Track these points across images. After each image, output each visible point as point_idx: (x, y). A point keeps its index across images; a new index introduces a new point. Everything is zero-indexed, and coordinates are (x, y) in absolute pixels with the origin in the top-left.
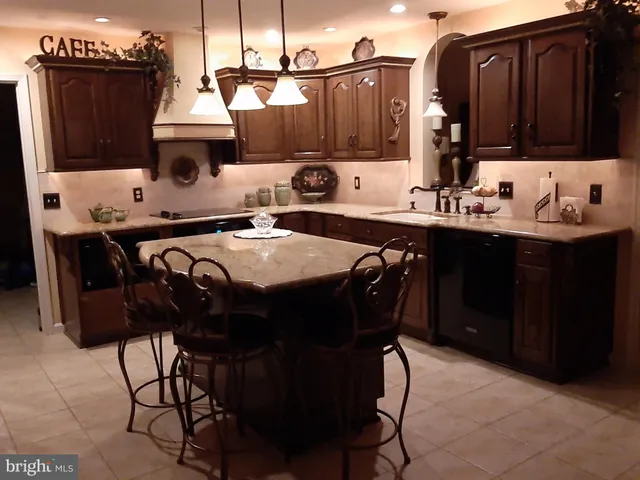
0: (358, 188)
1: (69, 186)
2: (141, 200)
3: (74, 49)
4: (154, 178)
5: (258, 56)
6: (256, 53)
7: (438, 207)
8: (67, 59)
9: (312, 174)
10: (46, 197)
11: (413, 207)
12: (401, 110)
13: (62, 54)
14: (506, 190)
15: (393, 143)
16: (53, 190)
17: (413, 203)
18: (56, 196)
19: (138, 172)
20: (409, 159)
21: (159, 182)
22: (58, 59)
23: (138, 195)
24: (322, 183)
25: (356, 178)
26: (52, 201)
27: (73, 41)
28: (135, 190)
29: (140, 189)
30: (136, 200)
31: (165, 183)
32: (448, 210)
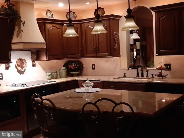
0: (94, 69)
2: (2, 79)
4: (8, 68)
5: (52, 13)
6: (51, 12)
7: (138, 75)
9: (72, 64)
11: (125, 76)
12: (117, 37)
14: (168, 67)
15: (115, 49)
17: (125, 74)
20: (120, 56)
23: (1, 77)
24: (76, 67)
25: (93, 65)
29: (2, 74)
32: (142, 76)
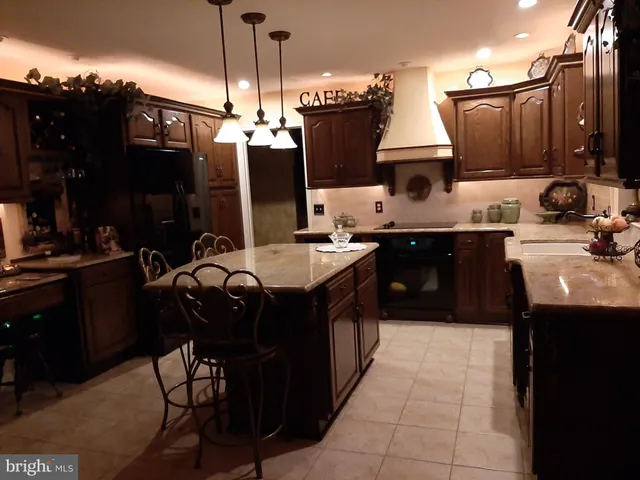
0: (594, 209)
1: (330, 199)
2: (381, 211)
3: (326, 98)
4: (392, 193)
6: (486, 72)
8: (321, 107)
9: (561, 191)
10: (316, 206)
13: (317, 104)
16: (320, 202)
18: (322, 206)
19: (380, 188)
21: (397, 197)
22: (313, 108)
23: (379, 207)
24: (570, 200)
26: (319, 209)
27: (325, 92)
28: (377, 203)
29: (381, 203)
30: (377, 211)
31: (402, 198)
